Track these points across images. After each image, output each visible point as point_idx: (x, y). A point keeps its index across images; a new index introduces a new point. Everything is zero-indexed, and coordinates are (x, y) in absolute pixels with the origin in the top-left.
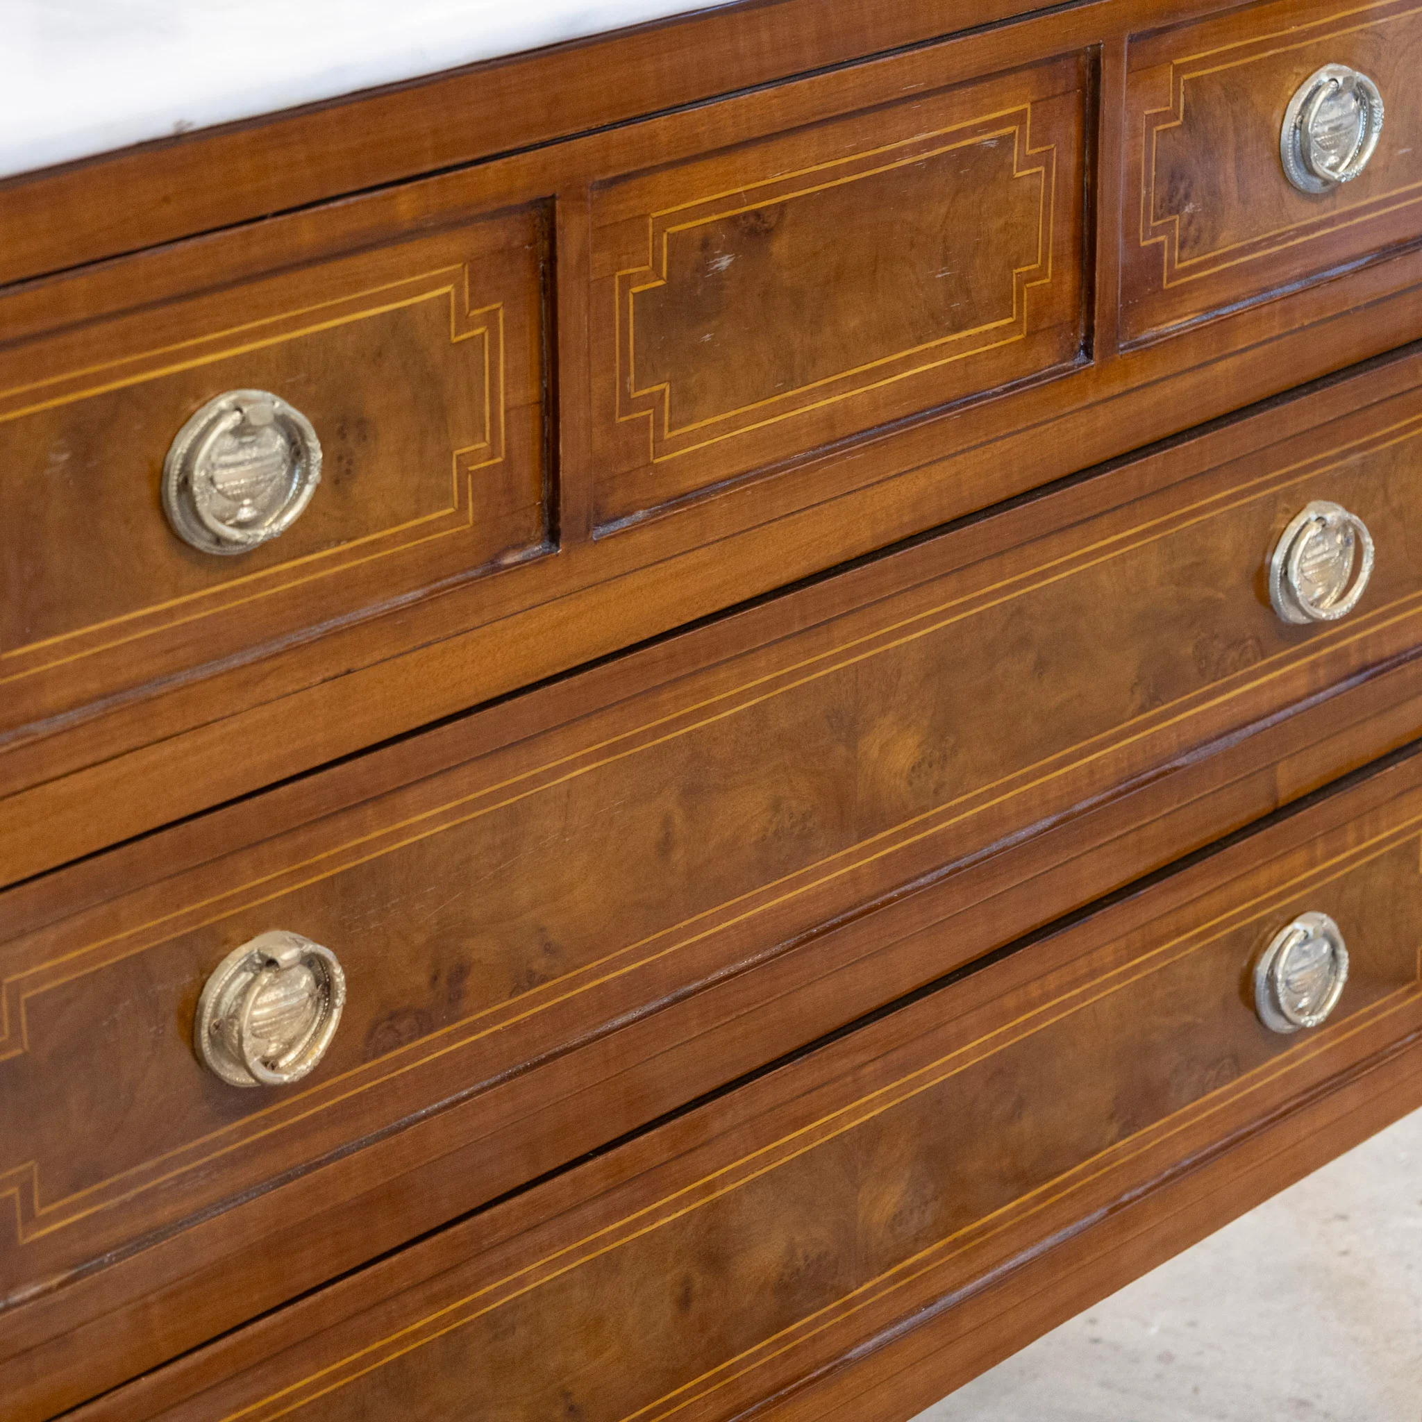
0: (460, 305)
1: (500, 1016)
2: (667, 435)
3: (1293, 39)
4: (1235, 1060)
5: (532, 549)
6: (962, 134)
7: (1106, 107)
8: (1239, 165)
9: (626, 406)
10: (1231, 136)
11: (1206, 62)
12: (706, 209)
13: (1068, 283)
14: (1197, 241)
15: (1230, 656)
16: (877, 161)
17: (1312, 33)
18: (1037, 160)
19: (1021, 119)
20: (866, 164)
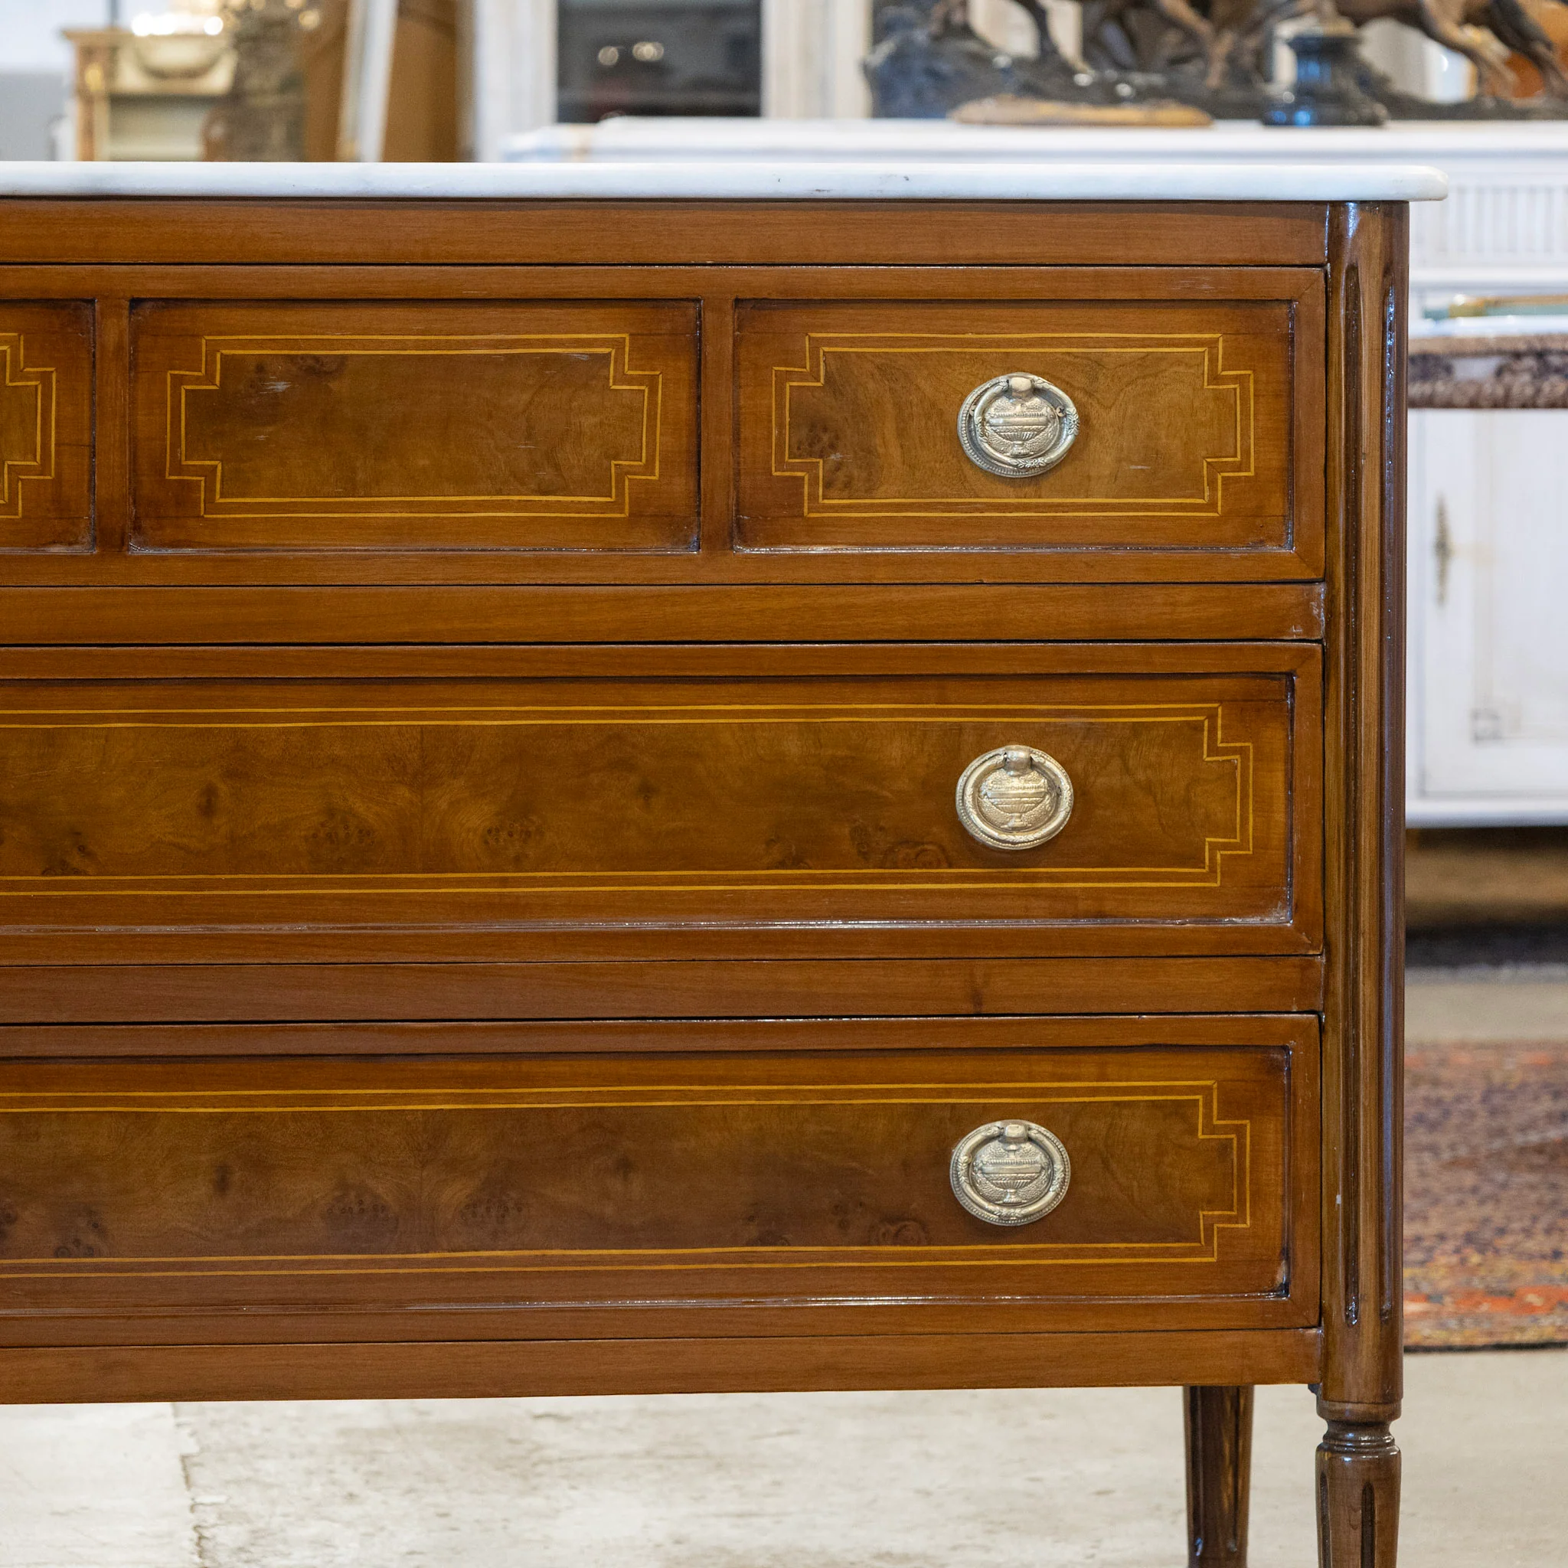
0: (15, 361)
1: (34, 886)
2: (219, 500)
3: (970, 343)
4: (924, 1226)
5: (77, 549)
6: (546, 343)
7: (709, 350)
8: (901, 433)
9: (178, 469)
10: (889, 407)
11: (852, 342)
12: (261, 344)
13: (680, 486)
14: (847, 485)
15: (903, 852)
16: (449, 345)
17: (998, 344)
18: (639, 380)
19: (619, 345)
20: (436, 345)
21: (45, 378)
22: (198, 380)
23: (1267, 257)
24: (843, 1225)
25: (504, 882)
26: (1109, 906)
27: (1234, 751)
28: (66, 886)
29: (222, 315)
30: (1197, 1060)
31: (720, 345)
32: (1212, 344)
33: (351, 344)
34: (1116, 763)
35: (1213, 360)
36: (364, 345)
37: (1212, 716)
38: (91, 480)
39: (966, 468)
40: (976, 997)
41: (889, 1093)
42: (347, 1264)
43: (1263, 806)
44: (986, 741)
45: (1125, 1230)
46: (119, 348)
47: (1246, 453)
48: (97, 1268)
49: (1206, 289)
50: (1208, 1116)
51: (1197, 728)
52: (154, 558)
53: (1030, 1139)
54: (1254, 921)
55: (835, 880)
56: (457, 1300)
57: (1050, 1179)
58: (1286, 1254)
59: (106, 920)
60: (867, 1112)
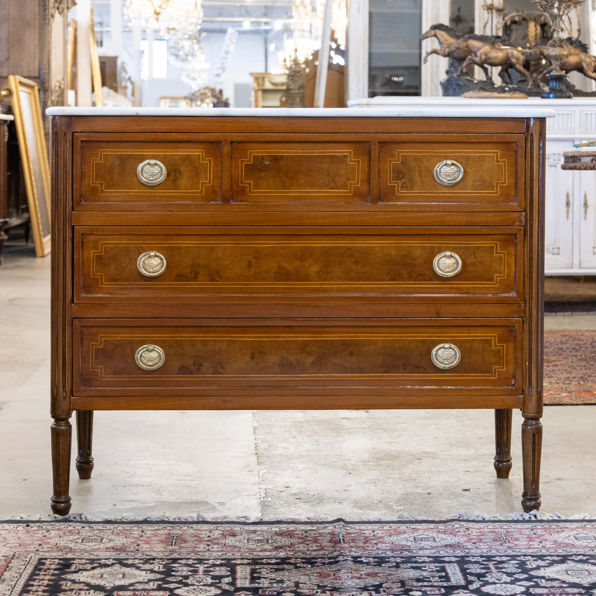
0: (202, 156)
1: (207, 284)
2: (252, 191)
3: (437, 152)
4: (425, 369)
5: (218, 202)
6: (333, 152)
7: (372, 154)
8: (420, 175)
9: (242, 183)
10: (417, 169)
11: (408, 152)
12: (262, 152)
13: (365, 187)
14: (406, 187)
15: (420, 277)
16: (308, 153)
17: (444, 153)
18: (355, 161)
19: (350, 153)
20: (305, 153)
21: (210, 161)
22: (247, 161)
23: (511, 131)
24: (405, 369)
25: (322, 284)
26: (471, 291)
27: (502, 253)
28: (214, 284)
29: (253, 145)
30: (492, 329)
31: (375, 153)
32: (497, 153)
33: (284, 152)
34: (473, 256)
35: (497, 157)
36: (287, 153)
37: (497, 245)
38: (221, 186)
39: (436, 183)
40: (438, 313)
41: (416, 337)
42: (283, 377)
43: (509, 267)
44: (440, 250)
45: (474, 370)
46: (228, 153)
47: (505, 180)
48: (222, 377)
49: (495, 140)
50: (495, 343)
51: (493, 247)
52: (236, 205)
53: (451, 348)
54: (507, 295)
55: (403, 284)
56: (310, 386)
57: (456, 358)
58: (514, 377)
59: (225, 293)
60: (411, 341)
